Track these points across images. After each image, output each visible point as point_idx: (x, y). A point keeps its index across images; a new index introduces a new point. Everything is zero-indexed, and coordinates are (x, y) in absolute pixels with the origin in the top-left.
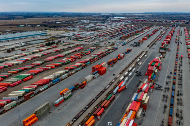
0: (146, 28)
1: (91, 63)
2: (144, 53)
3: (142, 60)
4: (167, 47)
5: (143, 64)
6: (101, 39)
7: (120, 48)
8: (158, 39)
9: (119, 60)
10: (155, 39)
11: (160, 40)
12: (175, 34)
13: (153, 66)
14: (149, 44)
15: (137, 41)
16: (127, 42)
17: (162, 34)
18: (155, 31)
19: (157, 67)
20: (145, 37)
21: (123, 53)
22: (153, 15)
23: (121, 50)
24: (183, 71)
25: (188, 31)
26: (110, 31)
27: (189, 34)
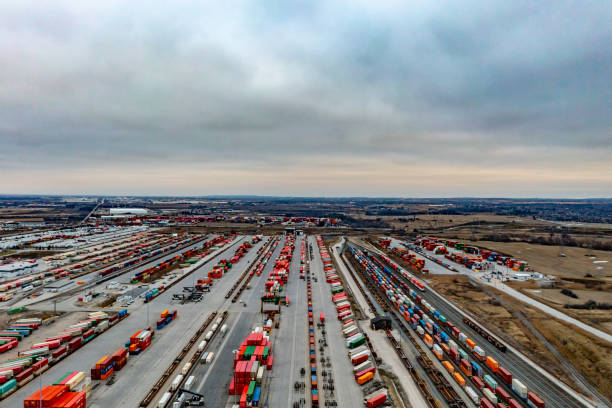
0: (215, 241)
1: (21, 383)
2: (219, 320)
3: (213, 344)
4: (282, 294)
5: (217, 356)
6: (65, 285)
7: (136, 310)
8: (255, 271)
9: (136, 353)
10: (247, 272)
11: (259, 275)
12: (297, 256)
13: (248, 358)
14: (229, 289)
15: (191, 282)
16: (160, 289)
17: (263, 256)
18: (243, 251)
19: (263, 360)
20: (216, 268)
21: (149, 329)
22: (232, 204)
23: (141, 317)
24: (332, 362)
25: (327, 245)
26: (97, 255)
27: (329, 253)
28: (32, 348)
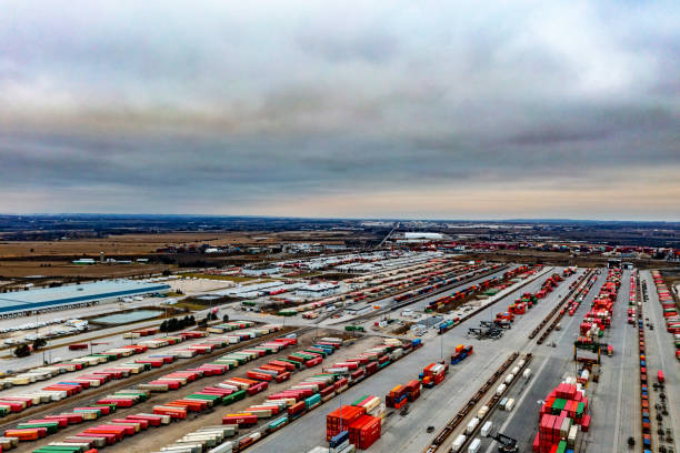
0: (518, 272)
1: (325, 398)
2: (522, 362)
3: (514, 390)
4: (602, 341)
5: (518, 404)
6: (363, 308)
7: (431, 340)
8: (566, 309)
9: (430, 387)
10: (556, 310)
11: (571, 315)
12: (623, 294)
13: (557, 412)
14: (534, 327)
15: (489, 316)
16: (455, 321)
17: (577, 292)
18: (553, 283)
19: (576, 419)
20: (518, 302)
21: (443, 363)
22: (538, 229)
23: (436, 349)
24: (675, 436)
25: (668, 283)
26: (391, 281)
27: (671, 294)
28: (335, 367)
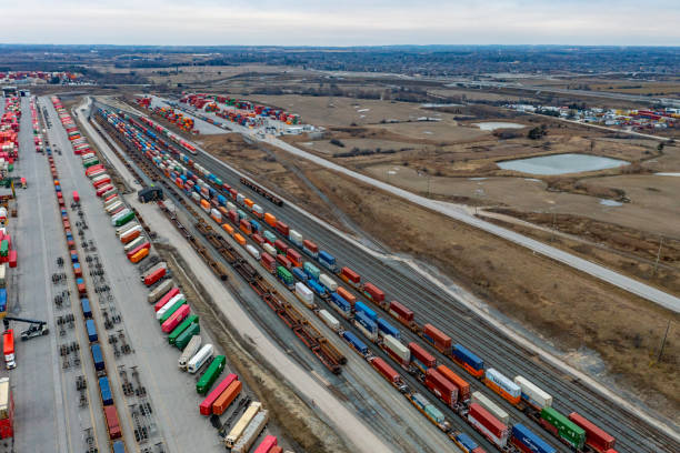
24: (97, 245)
25: (67, 107)
27: (72, 117)
